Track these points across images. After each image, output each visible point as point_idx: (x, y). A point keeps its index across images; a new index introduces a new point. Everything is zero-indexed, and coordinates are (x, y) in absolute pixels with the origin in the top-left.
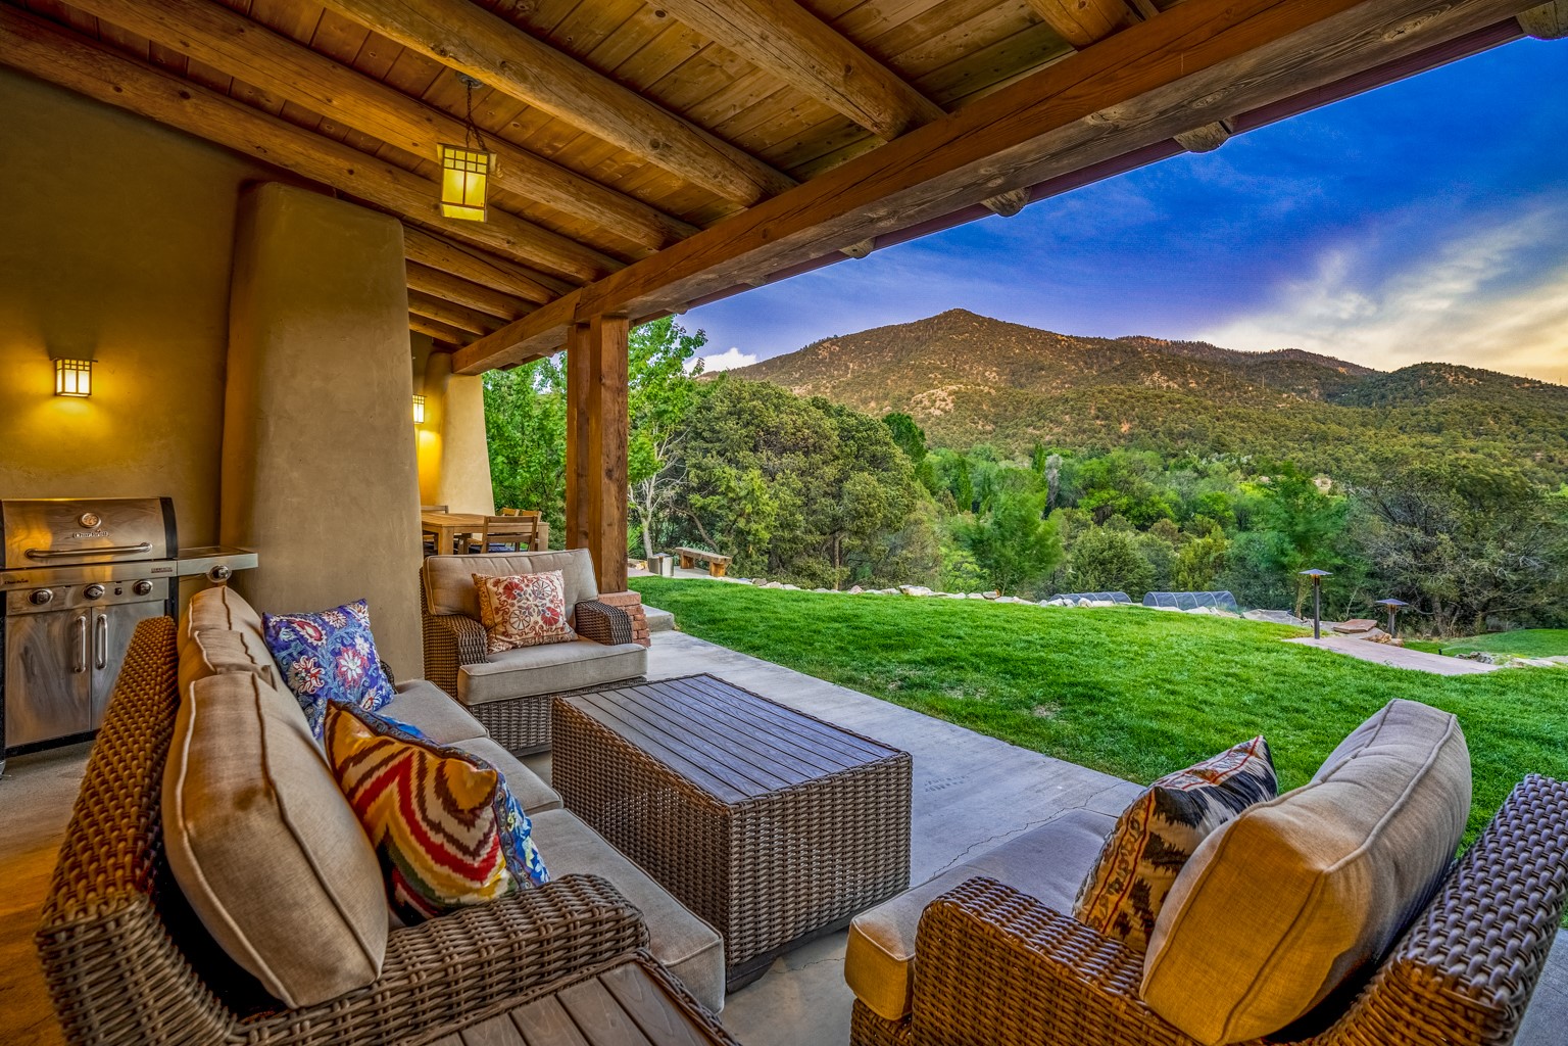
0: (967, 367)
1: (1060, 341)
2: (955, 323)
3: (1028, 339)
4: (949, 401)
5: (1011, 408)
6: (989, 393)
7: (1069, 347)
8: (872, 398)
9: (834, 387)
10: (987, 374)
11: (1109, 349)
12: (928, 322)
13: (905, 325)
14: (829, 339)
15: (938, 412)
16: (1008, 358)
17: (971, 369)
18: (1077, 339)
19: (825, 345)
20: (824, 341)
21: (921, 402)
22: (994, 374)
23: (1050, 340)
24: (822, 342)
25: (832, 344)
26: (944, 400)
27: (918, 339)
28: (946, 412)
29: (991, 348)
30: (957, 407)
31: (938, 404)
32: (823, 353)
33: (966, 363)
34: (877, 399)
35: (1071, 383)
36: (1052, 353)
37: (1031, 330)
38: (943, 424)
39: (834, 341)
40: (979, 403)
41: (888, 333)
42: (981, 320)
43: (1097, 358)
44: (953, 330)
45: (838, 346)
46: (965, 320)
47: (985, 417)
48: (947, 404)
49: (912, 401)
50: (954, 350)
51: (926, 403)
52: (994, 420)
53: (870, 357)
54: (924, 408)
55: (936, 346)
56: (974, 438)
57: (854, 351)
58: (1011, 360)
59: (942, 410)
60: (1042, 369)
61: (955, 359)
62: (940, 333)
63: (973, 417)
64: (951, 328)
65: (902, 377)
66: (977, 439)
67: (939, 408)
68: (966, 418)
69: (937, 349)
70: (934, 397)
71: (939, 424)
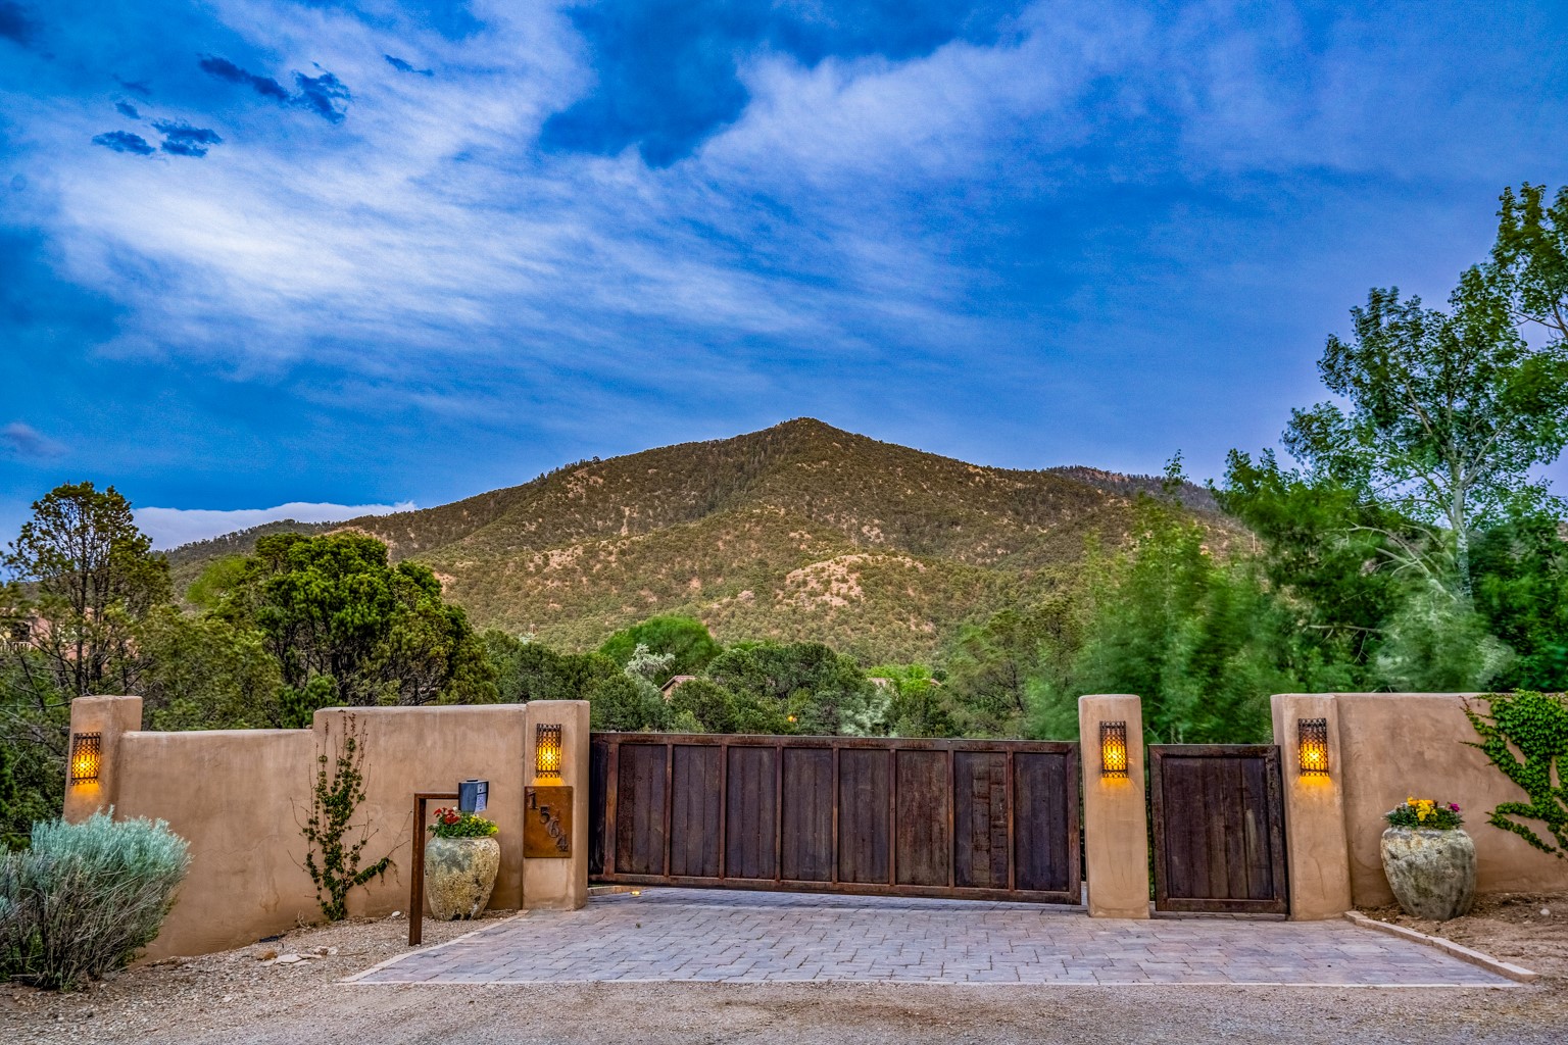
0: (831, 518)
1: (970, 476)
2: (803, 442)
3: (922, 471)
4: (852, 583)
5: (958, 594)
6: (915, 568)
7: (988, 485)
8: (693, 573)
9: (623, 553)
10: (865, 529)
11: (1050, 490)
12: (757, 438)
13: (716, 444)
14: (583, 465)
15: (838, 602)
16: (897, 504)
17: (838, 521)
18: (999, 472)
19: (579, 474)
20: (575, 468)
21: (805, 583)
22: (877, 531)
23: (955, 473)
24: (571, 470)
25: (592, 473)
26: (844, 581)
27: (741, 468)
28: (852, 601)
29: (866, 485)
30: (869, 592)
31: (834, 585)
32: (576, 489)
33: (828, 510)
34: (703, 575)
35: (1007, 547)
36: (962, 495)
37: (926, 456)
38: (853, 623)
39: (594, 467)
40: (901, 586)
41: (687, 456)
42: (847, 439)
43: (1034, 505)
44: (801, 455)
45: (602, 477)
46: (817, 437)
47: (918, 610)
48: (850, 588)
49: (788, 582)
50: (806, 489)
51: (813, 584)
52: (931, 613)
53: (658, 497)
54: (813, 594)
55: (776, 481)
56: (909, 645)
57: (630, 486)
58: (900, 508)
59: (845, 598)
60: (955, 523)
61: (809, 504)
62: (779, 459)
63: (898, 609)
64: (797, 451)
65: (741, 538)
66: (917, 648)
67: (838, 595)
68: (887, 611)
69: (777, 486)
70: (825, 575)
71: (846, 622)
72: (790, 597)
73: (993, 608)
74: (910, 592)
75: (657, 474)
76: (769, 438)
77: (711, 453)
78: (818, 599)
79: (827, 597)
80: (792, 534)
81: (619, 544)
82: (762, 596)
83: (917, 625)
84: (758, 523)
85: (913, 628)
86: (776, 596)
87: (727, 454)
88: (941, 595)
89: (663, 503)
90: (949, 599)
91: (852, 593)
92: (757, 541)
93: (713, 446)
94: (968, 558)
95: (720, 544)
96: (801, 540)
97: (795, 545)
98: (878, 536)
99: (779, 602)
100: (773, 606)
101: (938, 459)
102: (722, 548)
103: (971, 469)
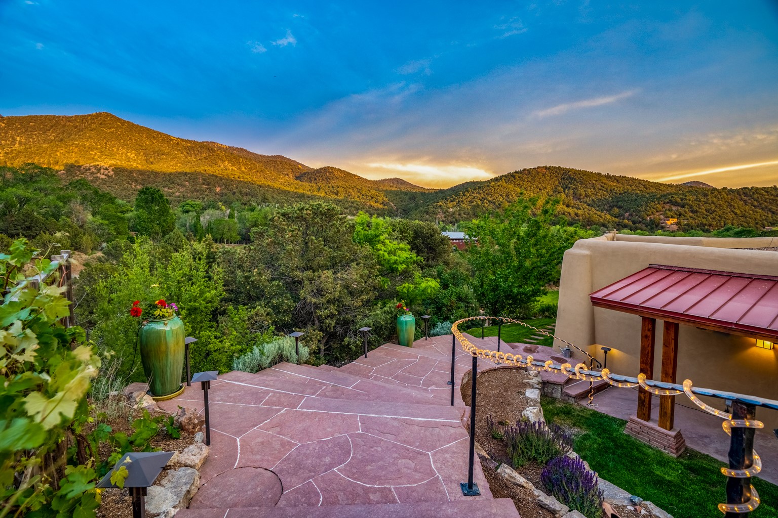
0: (115, 149)
1: (171, 140)
2: (104, 121)
3: (154, 137)
4: (110, 170)
5: (152, 176)
7: (178, 143)
10: (129, 154)
11: (199, 147)
12: (84, 118)
15: (103, 177)
16: (142, 146)
17: (118, 150)
18: (183, 140)
21: (90, 169)
22: (134, 155)
23: (167, 139)
26: (107, 169)
27: (76, 127)
28: (109, 176)
29: (130, 139)
31: (102, 171)
33: (114, 146)
35: (181, 163)
36: (168, 146)
37: (155, 132)
38: (108, 184)
40: (131, 173)
43: (194, 151)
44: (103, 126)
45: (4, 123)
46: (110, 120)
47: (137, 181)
48: (109, 172)
49: (82, 168)
50: (105, 138)
51: (93, 170)
52: (142, 182)
53: (36, 135)
54: (92, 173)
55: (91, 133)
56: (130, 193)
57: (19, 129)
58: (144, 148)
59: (106, 175)
60: (163, 154)
61: (106, 143)
62: (93, 126)
63: (128, 180)
64: (101, 124)
65: (69, 152)
66: (133, 194)
67: (103, 174)
68: (123, 181)
69: (92, 135)
70: (99, 167)
71: (105, 184)
72: (82, 174)
73: (164, 181)
74: (135, 175)
75: (35, 125)
76: (90, 118)
77: (62, 120)
78: (95, 175)
79: (98, 175)
80: (91, 152)
81: (5, 150)
82: (69, 173)
83: (135, 186)
84: (76, 147)
85: (133, 187)
86: (76, 173)
87: (69, 121)
88: (146, 176)
89: (38, 137)
90: (149, 178)
91: (109, 174)
92: (75, 153)
93: (63, 117)
94: (167, 166)
95: (58, 153)
96: (95, 155)
97: (92, 156)
98: (134, 157)
99: (77, 176)
100: (74, 177)
101: (160, 133)
102: (59, 155)
103: (172, 138)
